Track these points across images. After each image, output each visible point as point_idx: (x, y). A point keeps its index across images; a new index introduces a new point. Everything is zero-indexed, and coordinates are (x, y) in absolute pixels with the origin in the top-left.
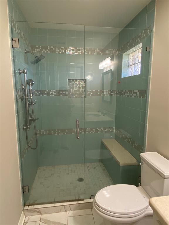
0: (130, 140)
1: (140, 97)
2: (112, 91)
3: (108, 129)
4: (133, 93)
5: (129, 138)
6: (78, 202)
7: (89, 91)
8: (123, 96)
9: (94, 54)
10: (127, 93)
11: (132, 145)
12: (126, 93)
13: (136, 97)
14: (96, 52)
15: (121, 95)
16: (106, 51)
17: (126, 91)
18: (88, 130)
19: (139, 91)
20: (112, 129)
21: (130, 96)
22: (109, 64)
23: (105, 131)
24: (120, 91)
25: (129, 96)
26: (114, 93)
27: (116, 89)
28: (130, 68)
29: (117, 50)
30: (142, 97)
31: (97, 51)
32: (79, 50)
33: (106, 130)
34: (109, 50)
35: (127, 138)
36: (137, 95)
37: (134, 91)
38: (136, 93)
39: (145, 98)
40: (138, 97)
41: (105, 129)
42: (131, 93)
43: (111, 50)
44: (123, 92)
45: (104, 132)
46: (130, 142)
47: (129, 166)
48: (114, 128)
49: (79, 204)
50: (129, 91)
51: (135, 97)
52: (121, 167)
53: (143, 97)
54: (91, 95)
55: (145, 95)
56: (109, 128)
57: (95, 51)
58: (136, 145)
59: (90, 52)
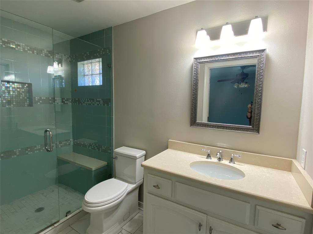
0: (95, 146)
1: (104, 105)
2: (67, 99)
3: (64, 143)
4: (95, 101)
5: (94, 144)
6: (53, 227)
7: (36, 98)
8: (82, 104)
9: (41, 55)
10: (88, 101)
11: (98, 150)
12: (86, 101)
13: (100, 105)
14: (43, 53)
15: (79, 104)
16: (56, 55)
17: (86, 99)
18: (38, 148)
19: (102, 100)
20: (69, 141)
21: (92, 104)
22: (56, 69)
23: (61, 145)
24: (77, 99)
25: (90, 104)
26: (69, 101)
27: (70, 97)
28: (86, 78)
29: (68, 56)
30: (106, 105)
31: (45, 52)
32: (19, 46)
33: (62, 143)
34: (60, 54)
35: (91, 145)
36: (101, 103)
37: (96, 99)
38: (99, 101)
39: (110, 105)
40: (102, 105)
41: (60, 143)
42: (93, 101)
43: (62, 56)
44: (81, 101)
45: (60, 147)
46: (96, 148)
47: (96, 170)
48: (72, 140)
49: (55, 228)
50: (90, 100)
51: (98, 105)
52: (93, 172)
53: (108, 105)
54: (40, 103)
55: (110, 103)
56: (66, 141)
57: (42, 51)
58: (103, 148)
59: (35, 51)
